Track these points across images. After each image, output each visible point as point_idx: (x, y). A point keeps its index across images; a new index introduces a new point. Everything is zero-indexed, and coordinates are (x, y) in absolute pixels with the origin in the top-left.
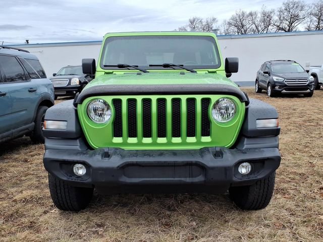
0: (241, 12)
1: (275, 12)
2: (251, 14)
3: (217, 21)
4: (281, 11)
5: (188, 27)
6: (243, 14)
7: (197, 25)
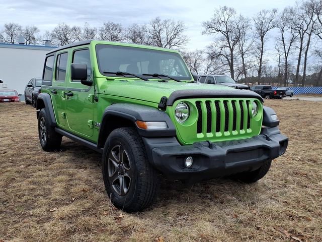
0: (64, 25)
1: (97, 31)
2: (75, 29)
3: (39, 31)
4: (102, 31)
5: (5, 33)
6: (67, 28)
7: (16, 32)
